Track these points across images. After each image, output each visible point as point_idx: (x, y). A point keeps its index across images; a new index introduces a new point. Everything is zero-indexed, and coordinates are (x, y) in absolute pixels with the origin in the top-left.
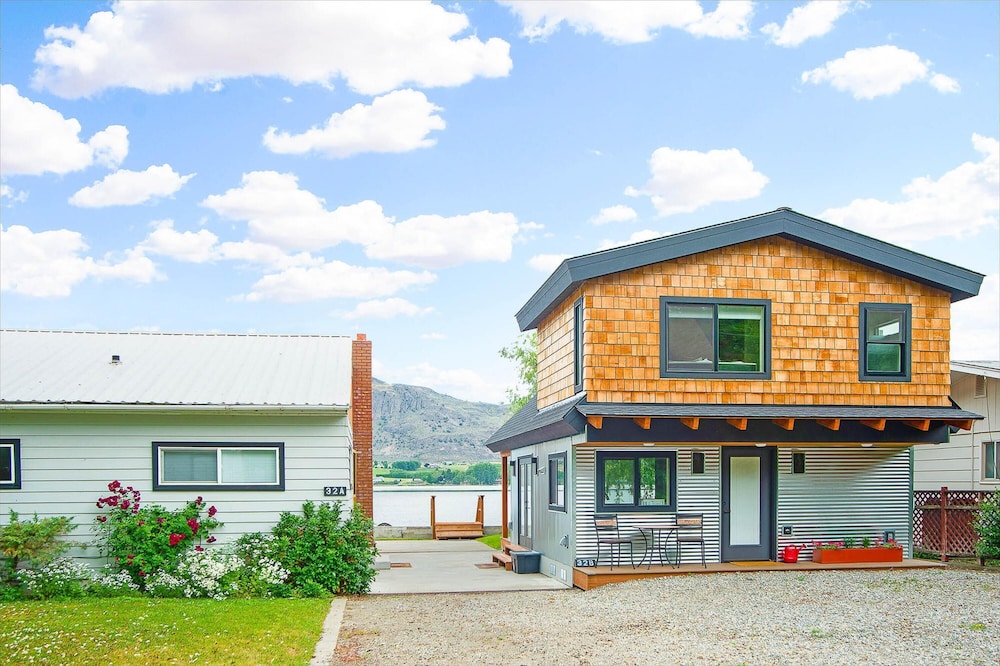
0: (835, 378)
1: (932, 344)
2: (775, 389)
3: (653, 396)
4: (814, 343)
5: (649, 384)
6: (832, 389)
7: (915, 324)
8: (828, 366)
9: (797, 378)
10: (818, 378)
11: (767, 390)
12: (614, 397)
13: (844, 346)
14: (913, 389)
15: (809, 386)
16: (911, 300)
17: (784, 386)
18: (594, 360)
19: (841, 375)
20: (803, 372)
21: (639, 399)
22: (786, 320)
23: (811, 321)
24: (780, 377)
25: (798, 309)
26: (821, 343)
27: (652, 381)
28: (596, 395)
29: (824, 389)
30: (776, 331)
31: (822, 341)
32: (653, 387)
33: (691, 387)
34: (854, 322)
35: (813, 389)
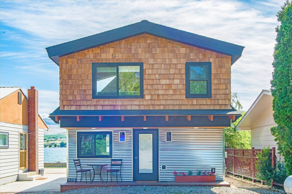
0: (174, 97)
1: (222, 80)
2: (145, 103)
3: (89, 107)
4: (163, 82)
5: (87, 102)
6: (172, 102)
7: (213, 71)
8: (171, 92)
9: (156, 97)
10: (166, 97)
11: (141, 103)
12: (72, 108)
13: (178, 83)
14: (213, 102)
15: (161, 101)
16: (211, 60)
17: (149, 101)
18: (63, 92)
19: (177, 96)
20: (158, 95)
21: (83, 108)
22: (150, 72)
23: (163, 72)
24: (148, 97)
25: (156, 66)
26: (167, 82)
27: (89, 100)
28: (64, 107)
29: (169, 102)
30: (146, 77)
31: (167, 80)
32: (89, 103)
33: (107, 103)
34: (183, 71)
35: (163, 102)
